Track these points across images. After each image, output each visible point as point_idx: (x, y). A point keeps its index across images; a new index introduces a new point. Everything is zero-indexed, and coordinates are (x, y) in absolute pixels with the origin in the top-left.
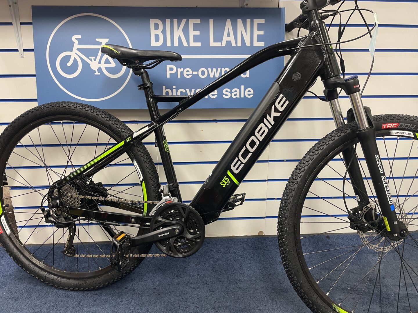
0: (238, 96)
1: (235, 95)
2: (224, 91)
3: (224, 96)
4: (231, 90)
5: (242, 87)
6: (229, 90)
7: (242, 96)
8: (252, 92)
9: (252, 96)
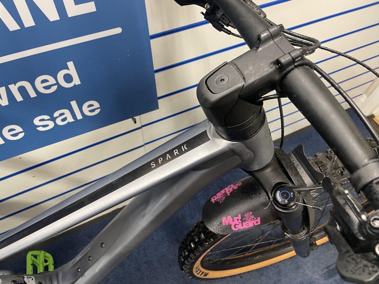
0: (70, 119)
1: (64, 120)
2: (36, 121)
3: (40, 129)
4: (51, 115)
5: (74, 104)
6: (47, 117)
7: (79, 117)
8: (96, 104)
9: (97, 111)
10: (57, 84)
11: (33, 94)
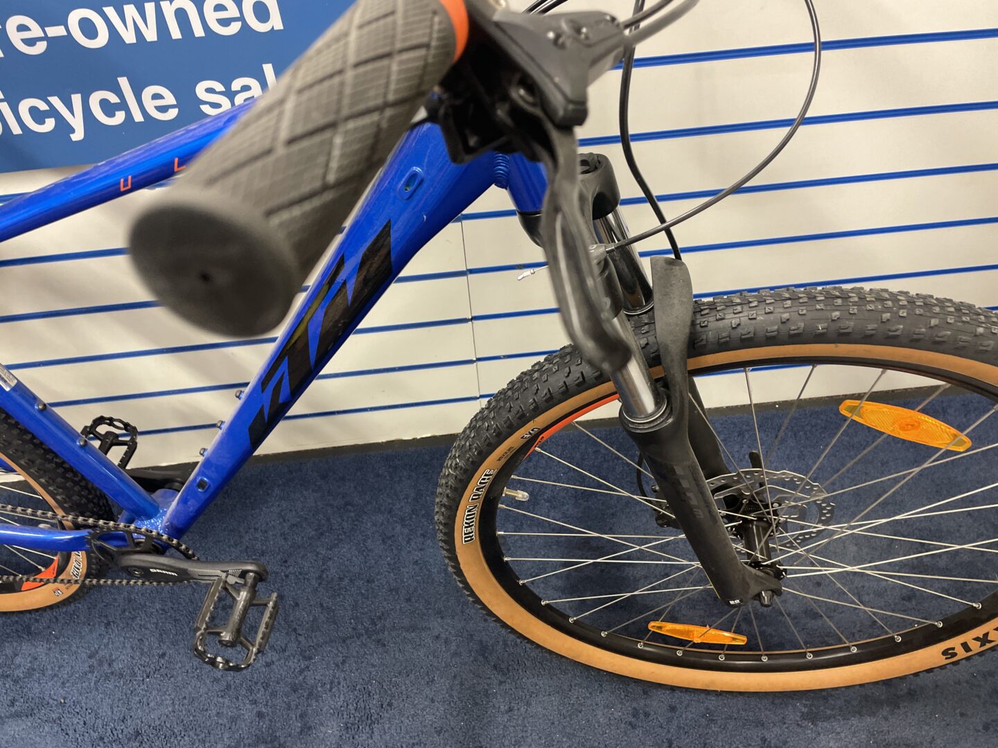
2: (201, 89)
3: (207, 109)
4: (227, 85)
6: (219, 87)
10: (242, 18)
11: (199, 32)
